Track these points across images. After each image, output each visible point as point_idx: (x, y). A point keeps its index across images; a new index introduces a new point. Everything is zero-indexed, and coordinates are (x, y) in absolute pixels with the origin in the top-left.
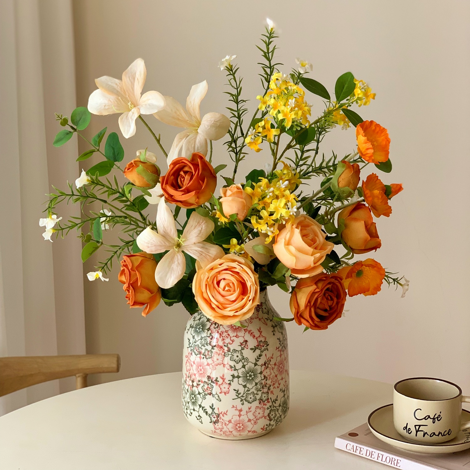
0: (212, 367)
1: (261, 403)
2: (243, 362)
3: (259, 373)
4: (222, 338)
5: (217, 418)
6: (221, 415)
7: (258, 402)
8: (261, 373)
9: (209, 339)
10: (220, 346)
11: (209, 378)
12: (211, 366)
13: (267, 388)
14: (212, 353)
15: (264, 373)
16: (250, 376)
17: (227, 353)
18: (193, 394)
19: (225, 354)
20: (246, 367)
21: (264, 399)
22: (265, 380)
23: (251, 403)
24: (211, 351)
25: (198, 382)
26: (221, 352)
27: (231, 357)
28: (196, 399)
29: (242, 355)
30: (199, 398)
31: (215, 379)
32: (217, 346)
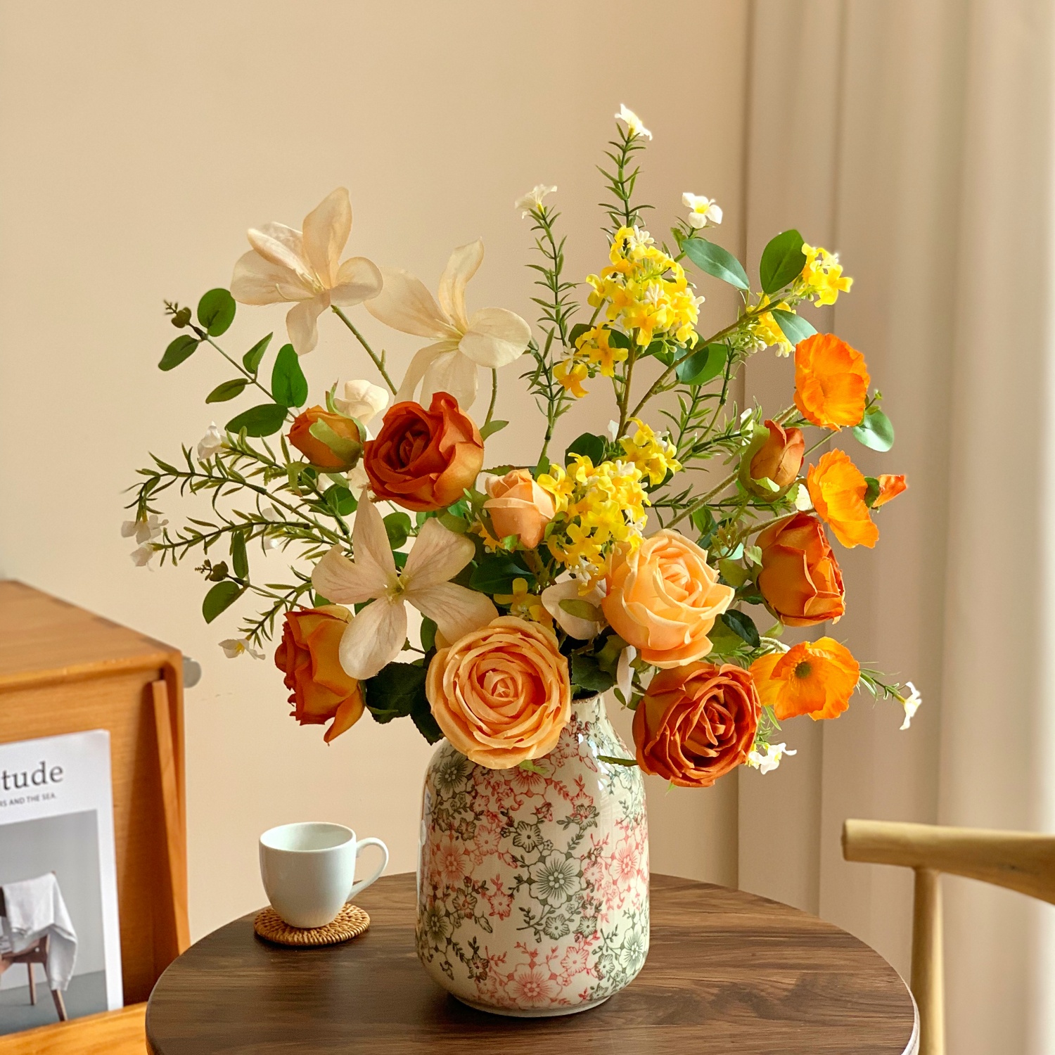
0: (475, 859)
1: (580, 939)
2: (541, 850)
3: (576, 876)
4: (496, 796)
5: (484, 969)
6: (492, 963)
7: (572, 937)
8: (580, 875)
9: (468, 799)
10: (491, 813)
11: (467, 882)
12: (472, 855)
13: (594, 907)
14: (475, 827)
15: (588, 875)
16: (556, 880)
17: (506, 829)
18: (434, 915)
19: (502, 830)
20: (548, 860)
21: (587, 932)
22: (588, 890)
23: (556, 939)
24: (472, 822)
25: (445, 890)
26: (494, 826)
27: (514, 839)
28: (440, 926)
29: (539, 835)
30: (448, 924)
31: (480, 884)
32: (485, 813)
